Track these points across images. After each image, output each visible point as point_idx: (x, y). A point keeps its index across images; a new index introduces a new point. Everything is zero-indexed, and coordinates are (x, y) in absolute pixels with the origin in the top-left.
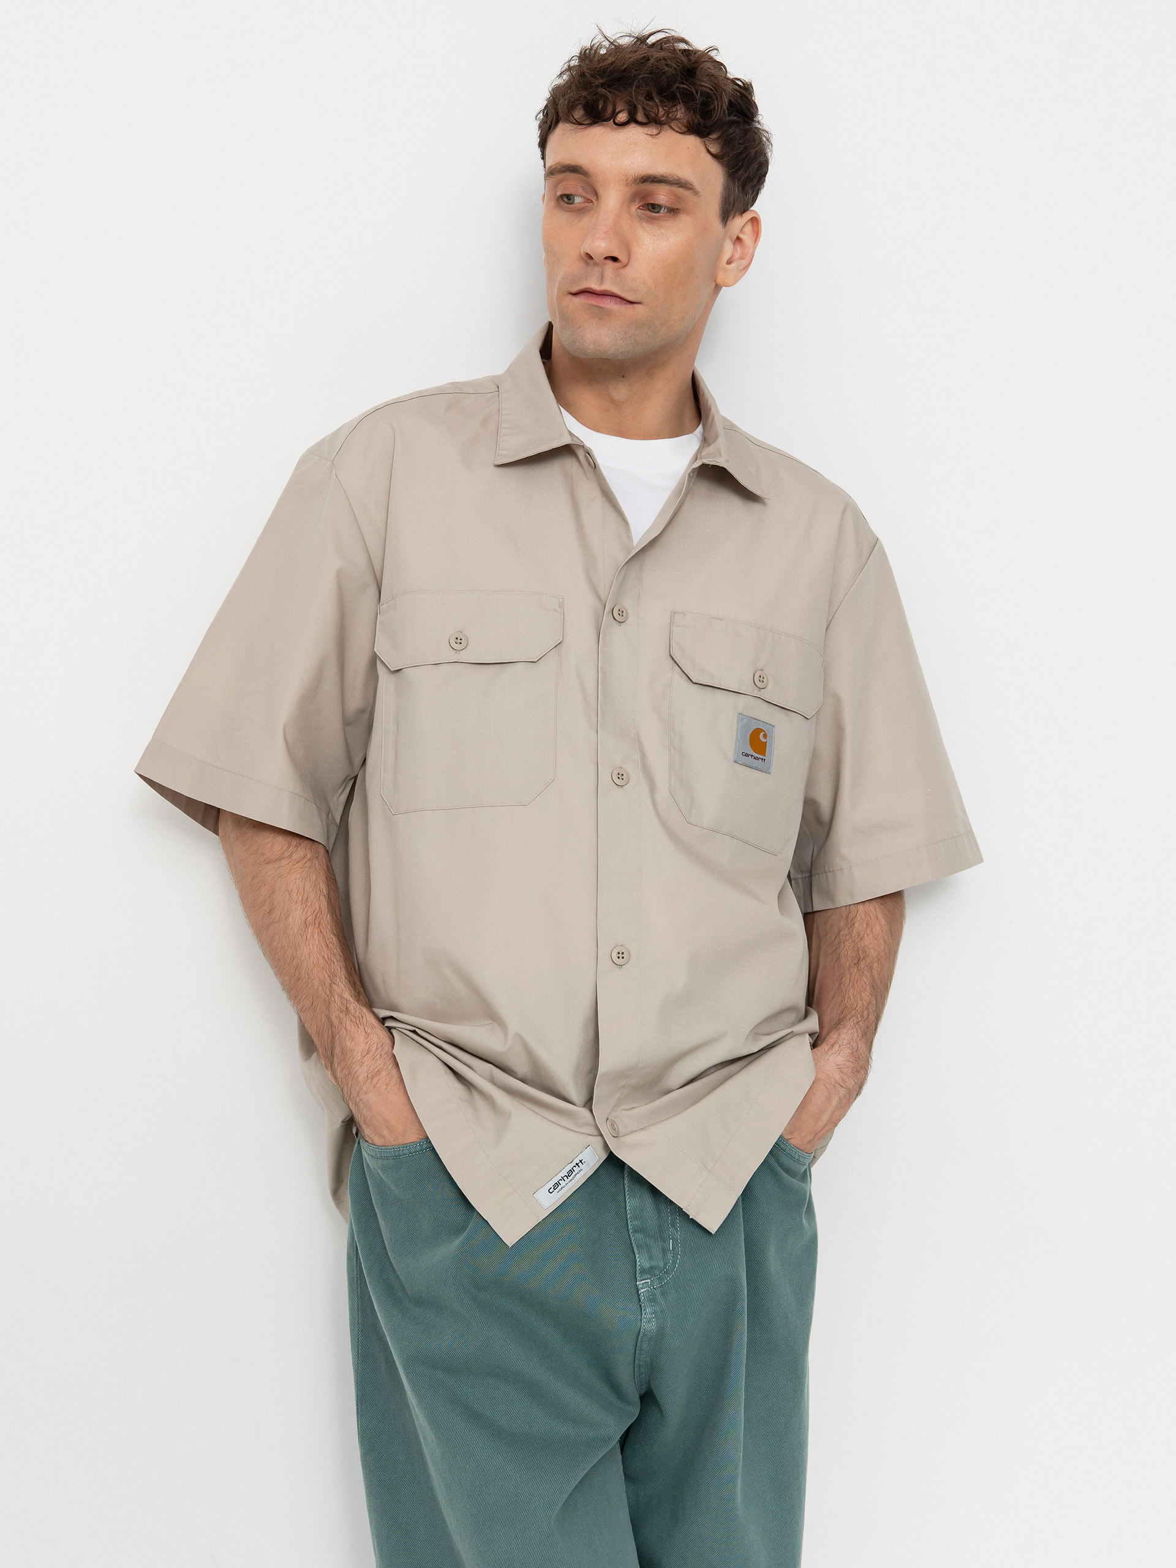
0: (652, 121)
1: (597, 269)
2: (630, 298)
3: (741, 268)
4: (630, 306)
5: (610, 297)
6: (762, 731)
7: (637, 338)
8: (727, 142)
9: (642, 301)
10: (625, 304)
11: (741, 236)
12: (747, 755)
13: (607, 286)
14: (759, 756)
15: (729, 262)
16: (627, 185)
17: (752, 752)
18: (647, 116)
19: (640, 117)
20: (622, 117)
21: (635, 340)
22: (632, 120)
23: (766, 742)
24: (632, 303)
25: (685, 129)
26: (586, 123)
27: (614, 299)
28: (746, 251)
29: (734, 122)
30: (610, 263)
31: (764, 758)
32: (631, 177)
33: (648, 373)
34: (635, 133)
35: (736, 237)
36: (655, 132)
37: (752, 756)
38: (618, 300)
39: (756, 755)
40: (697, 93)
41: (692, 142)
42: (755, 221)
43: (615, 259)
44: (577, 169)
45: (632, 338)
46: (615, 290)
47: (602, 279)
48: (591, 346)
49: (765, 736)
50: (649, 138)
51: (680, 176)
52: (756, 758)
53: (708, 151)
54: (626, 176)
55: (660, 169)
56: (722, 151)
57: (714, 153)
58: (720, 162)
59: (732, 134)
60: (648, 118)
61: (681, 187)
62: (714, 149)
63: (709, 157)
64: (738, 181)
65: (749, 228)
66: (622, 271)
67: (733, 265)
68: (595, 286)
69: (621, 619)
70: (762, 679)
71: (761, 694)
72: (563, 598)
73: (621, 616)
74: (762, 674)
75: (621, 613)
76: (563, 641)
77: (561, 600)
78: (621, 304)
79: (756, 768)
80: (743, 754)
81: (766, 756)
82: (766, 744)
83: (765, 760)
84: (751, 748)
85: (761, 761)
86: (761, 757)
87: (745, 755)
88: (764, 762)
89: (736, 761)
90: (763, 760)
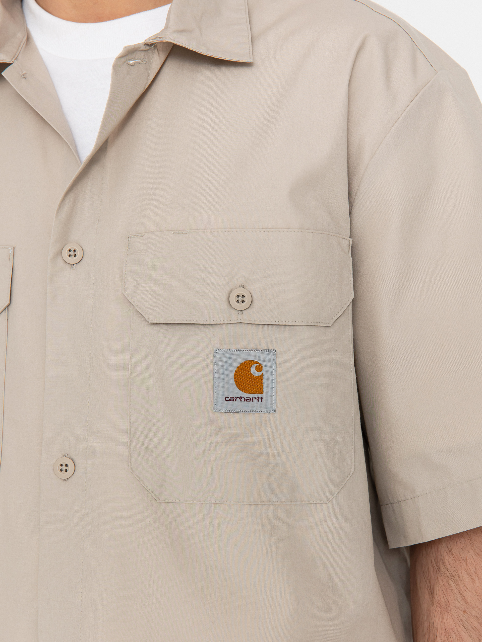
6: (251, 363)
12: (233, 399)
14: (251, 396)
17: (240, 394)
23: (262, 375)
31: (260, 396)
37: (241, 398)
39: (246, 395)
49: (259, 368)
52: (249, 400)
69: (73, 260)
70: (240, 299)
71: (244, 317)
72: (14, 248)
73: (73, 257)
74: (241, 292)
75: (73, 253)
76: (11, 303)
77: (11, 251)
79: (250, 412)
80: (227, 399)
81: (264, 393)
82: (262, 379)
83: (262, 398)
84: (238, 387)
85: (257, 400)
86: (256, 396)
87: (230, 400)
88: (262, 401)
89: (217, 411)
90: (260, 399)
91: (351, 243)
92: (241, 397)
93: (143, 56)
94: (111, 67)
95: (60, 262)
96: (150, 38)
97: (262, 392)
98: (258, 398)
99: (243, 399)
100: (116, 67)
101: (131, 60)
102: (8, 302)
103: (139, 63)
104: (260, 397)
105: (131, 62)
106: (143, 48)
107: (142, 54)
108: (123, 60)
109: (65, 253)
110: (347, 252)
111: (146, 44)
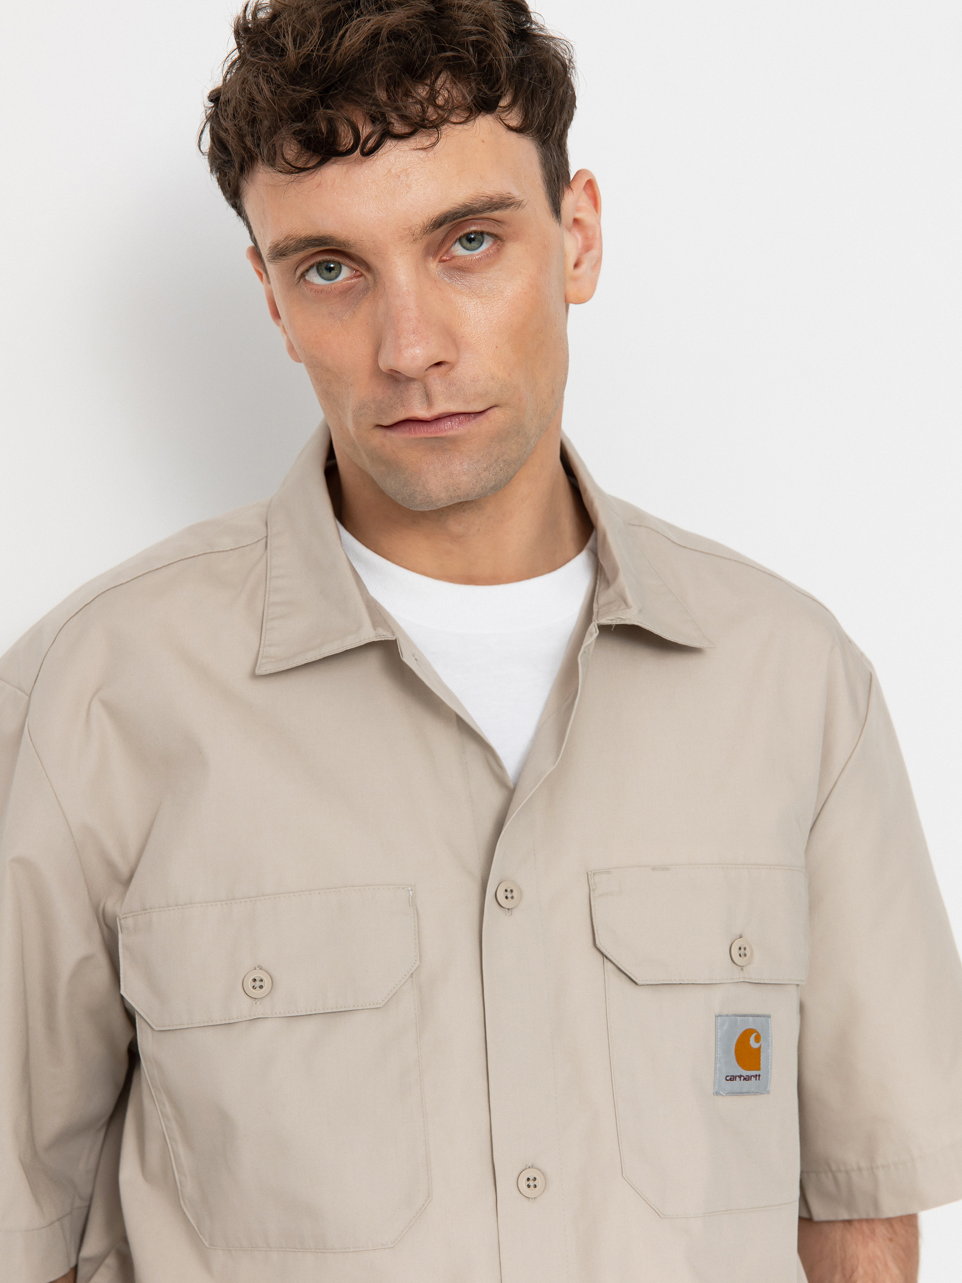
0: (421, 127)
1: (417, 388)
2: (475, 409)
4: (481, 418)
5: (449, 420)
6: (750, 1032)
9: (496, 402)
10: (474, 418)
11: (579, 215)
12: (733, 1078)
13: (441, 406)
14: (751, 1073)
15: (576, 265)
16: (415, 239)
17: (740, 1071)
18: (406, 119)
19: (399, 127)
21: (505, 461)
22: (387, 134)
23: (760, 1048)
24: (483, 411)
25: (467, 113)
27: (455, 420)
30: (432, 372)
31: (757, 1073)
32: (416, 225)
34: (399, 154)
35: (572, 220)
36: (427, 141)
37: (740, 1077)
38: (462, 418)
39: (745, 1073)
42: (588, 185)
43: (440, 364)
45: (500, 460)
46: (453, 408)
47: (428, 398)
49: (757, 1039)
50: (422, 154)
52: (748, 1078)
53: (507, 127)
54: (410, 228)
57: (516, 125)
58: (525, 134)
60: (410, 125)
63: (513, 136)
66: (453, 374)
67: (583, 265)
68: (421, 413)
69: (510, 903)
70: (743, 952)
71: (745, 975)
72: (414, 888)
73: (510, 899)
74: (742, 943)
75: (509, 894)
76: (422, 964)
77: (411, 892)
78: (469, 421)
79: (748, 1093)
80: (728, 1078)
81: (761, 1069)
82: (760, 1052)
83: (759, 1076)
84: (738, 1063)
85: (755, 1079)
86: (754, 1073)
87: (730, 1080)
88: (759, 1079)
89: (717, 1094)
90: (758, 1077)
92: (741, 1075)
97: (759, 1069)
98: (756, 1075)
99: (742, 1078)
102: (418, 963)
104: (758, 1075)
109: (501, 894)
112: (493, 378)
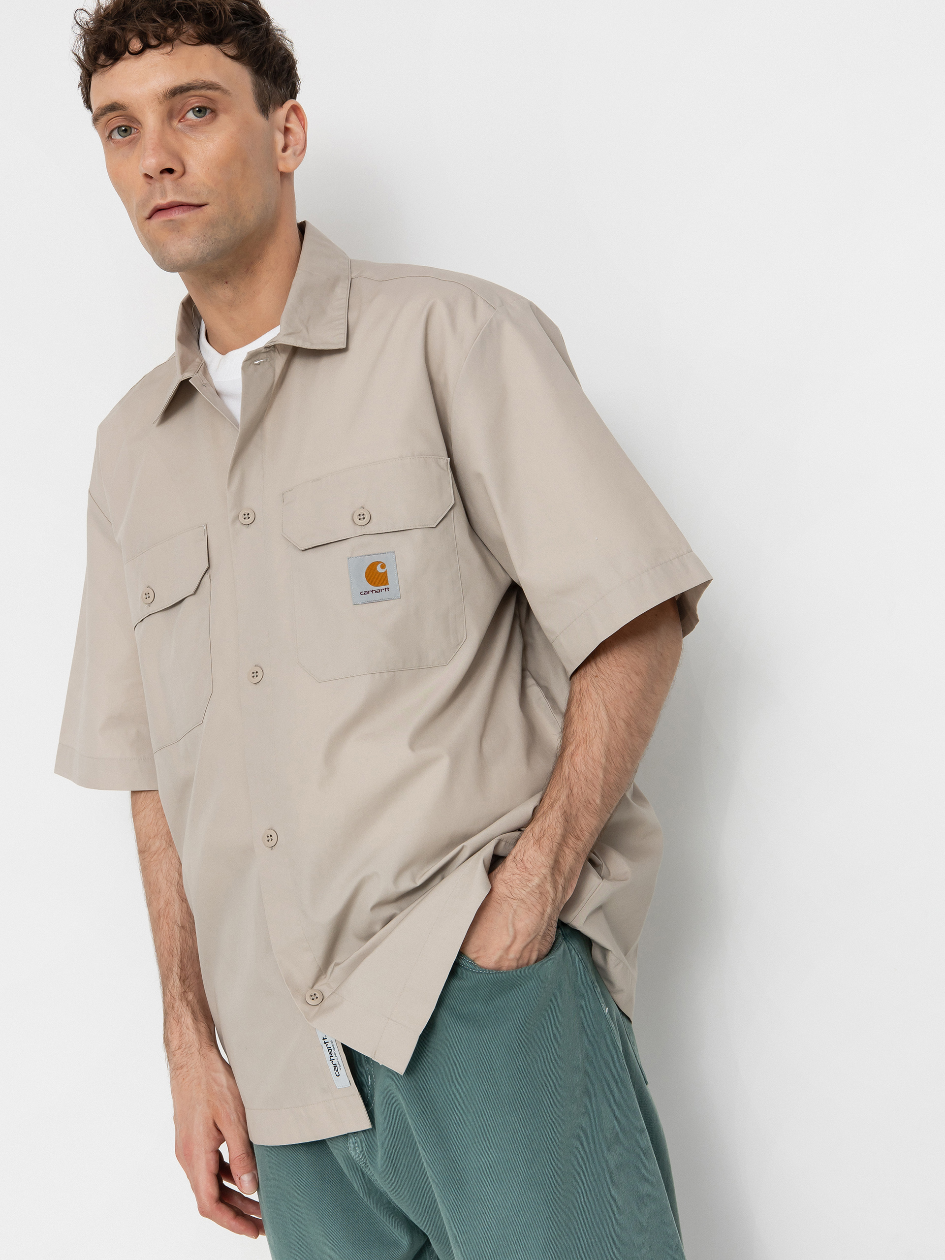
0: (164, 40)
1: (157, 185)
2: (195, 201)
3: (298, 152)
4: (198, 210)
5: (177, 208)
6: (376, 563)
7: (217, 236)
8: (241, 44)
9: (208, 201)
10: (193, 209)
11: (288, 125)
12: (366, 593)
13: (171, 198)
14: (380, 588)
15: (285, 149)
16: (160, 103)
17: (372, 588)
18: (157, 37)
19: (153, 42)
20: (136, 45)
21: (215, 239)
22: (146, 46)
23: (386, 571)
24: (200, 206)
25: (198, 41)
26: (108, 64)
27: (181, 208)
28: (298, 137)
29: (243, 26)
30: (167, 176)
31: (387, 587)
32: (160, 94)
33: (248, 270)
34: (153, 57)
35: (283, 126)
36: (169, 49)
37: (372, 591)
38: (185, 208)
39: (376, 588)
40: (196, 7)
41: (208, 50)
42: (296, 109)
43: (170, 171)
44: (114, 107)
45: (212, 238)
46: (180, 198)
47: (164, 194)
48: (179, 258)
49: (383, 566)
50: (166, 57)
51: (204, 79)
52: (379, 591)
53: (226, 55)
54: (156, 95)
55: (184, 79)
56: (239, 52)
57: (232, 55)
58: (240, 62)
59: (244, 34)
60: (159, 40)
61: (210, 89)
62: (232, 52)
63: (229, 60)
64: (267, 77)
65: (293, 117)
66: (181, 179)
67: (289, 151)
68: (161, 202)
69: (248, 521)
70: (362, 517)
71: (367, 530)
72: (206, 525)
73: (247, 519)
74: (362, 512)
75: (247, 516)
76: (211, 566)
77: (205, 527)
78: (189, 211)
79: (381, 601)
80: (362, 593)
81: (389, 584)
82: (387, 574)
83: (388, 588)
84: (369, 583)
85: (384, 591)
86: (383, 587)
87: (364, 594)
89: (356, 604)
90: (387, 590)
91: (449, 461)
93: (266, 356)
94: (240, 369)
95: (238, 525)
96: (268, 343)
97: (387, 584)
98: (385, 588)
99: (374, 592)
100: (244, 368)
101: (256, 361)
102: (207, 565)
103: (264, 362)
105: (257, 362)
106: (264, 350)
107: (265, 355)
108: (249, 362)
109: (241, 517)
110: (446, 469)
111: (266, 347)
112: (204, 185)
